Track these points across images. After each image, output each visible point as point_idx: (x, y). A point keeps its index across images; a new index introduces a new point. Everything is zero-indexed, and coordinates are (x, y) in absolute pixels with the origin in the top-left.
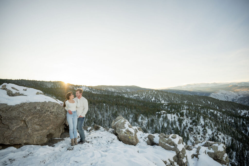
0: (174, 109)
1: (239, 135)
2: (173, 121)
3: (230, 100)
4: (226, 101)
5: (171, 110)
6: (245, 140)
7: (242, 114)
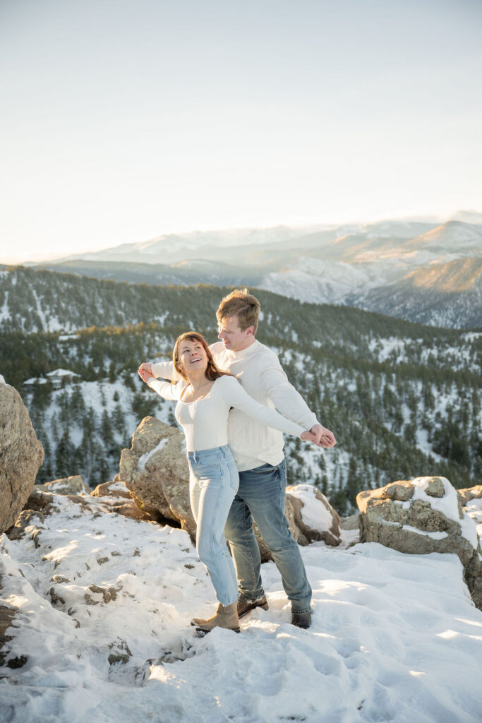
0: (111, 355)
1: (376, 439)
2: (110, 415)
3: (338, 299)
4: (324, 307)
5: (98, 361)
6: (396, 457)
7: (383, 356)
